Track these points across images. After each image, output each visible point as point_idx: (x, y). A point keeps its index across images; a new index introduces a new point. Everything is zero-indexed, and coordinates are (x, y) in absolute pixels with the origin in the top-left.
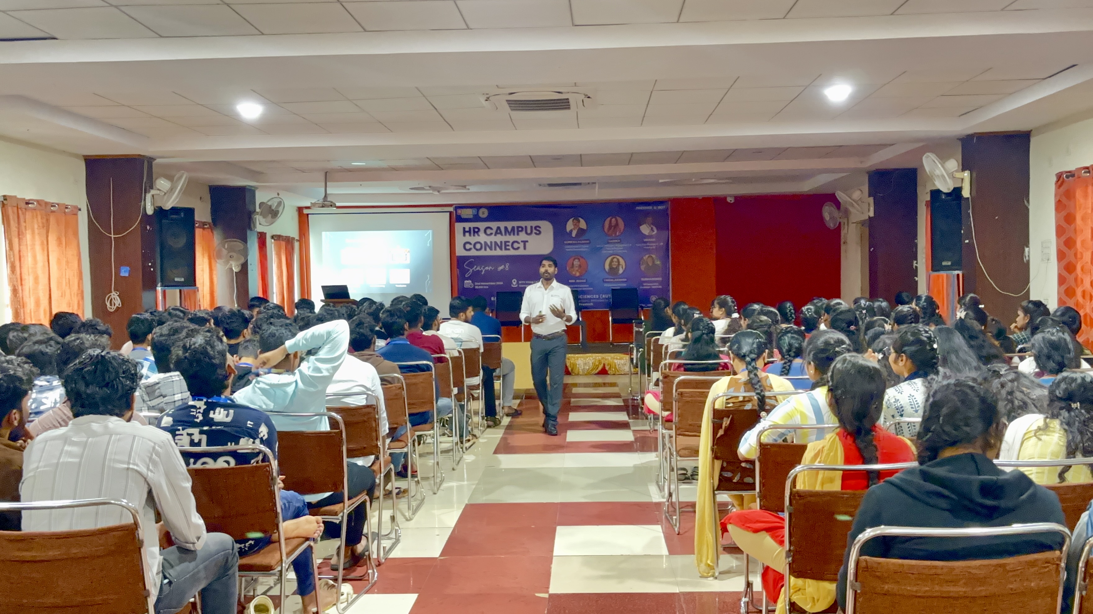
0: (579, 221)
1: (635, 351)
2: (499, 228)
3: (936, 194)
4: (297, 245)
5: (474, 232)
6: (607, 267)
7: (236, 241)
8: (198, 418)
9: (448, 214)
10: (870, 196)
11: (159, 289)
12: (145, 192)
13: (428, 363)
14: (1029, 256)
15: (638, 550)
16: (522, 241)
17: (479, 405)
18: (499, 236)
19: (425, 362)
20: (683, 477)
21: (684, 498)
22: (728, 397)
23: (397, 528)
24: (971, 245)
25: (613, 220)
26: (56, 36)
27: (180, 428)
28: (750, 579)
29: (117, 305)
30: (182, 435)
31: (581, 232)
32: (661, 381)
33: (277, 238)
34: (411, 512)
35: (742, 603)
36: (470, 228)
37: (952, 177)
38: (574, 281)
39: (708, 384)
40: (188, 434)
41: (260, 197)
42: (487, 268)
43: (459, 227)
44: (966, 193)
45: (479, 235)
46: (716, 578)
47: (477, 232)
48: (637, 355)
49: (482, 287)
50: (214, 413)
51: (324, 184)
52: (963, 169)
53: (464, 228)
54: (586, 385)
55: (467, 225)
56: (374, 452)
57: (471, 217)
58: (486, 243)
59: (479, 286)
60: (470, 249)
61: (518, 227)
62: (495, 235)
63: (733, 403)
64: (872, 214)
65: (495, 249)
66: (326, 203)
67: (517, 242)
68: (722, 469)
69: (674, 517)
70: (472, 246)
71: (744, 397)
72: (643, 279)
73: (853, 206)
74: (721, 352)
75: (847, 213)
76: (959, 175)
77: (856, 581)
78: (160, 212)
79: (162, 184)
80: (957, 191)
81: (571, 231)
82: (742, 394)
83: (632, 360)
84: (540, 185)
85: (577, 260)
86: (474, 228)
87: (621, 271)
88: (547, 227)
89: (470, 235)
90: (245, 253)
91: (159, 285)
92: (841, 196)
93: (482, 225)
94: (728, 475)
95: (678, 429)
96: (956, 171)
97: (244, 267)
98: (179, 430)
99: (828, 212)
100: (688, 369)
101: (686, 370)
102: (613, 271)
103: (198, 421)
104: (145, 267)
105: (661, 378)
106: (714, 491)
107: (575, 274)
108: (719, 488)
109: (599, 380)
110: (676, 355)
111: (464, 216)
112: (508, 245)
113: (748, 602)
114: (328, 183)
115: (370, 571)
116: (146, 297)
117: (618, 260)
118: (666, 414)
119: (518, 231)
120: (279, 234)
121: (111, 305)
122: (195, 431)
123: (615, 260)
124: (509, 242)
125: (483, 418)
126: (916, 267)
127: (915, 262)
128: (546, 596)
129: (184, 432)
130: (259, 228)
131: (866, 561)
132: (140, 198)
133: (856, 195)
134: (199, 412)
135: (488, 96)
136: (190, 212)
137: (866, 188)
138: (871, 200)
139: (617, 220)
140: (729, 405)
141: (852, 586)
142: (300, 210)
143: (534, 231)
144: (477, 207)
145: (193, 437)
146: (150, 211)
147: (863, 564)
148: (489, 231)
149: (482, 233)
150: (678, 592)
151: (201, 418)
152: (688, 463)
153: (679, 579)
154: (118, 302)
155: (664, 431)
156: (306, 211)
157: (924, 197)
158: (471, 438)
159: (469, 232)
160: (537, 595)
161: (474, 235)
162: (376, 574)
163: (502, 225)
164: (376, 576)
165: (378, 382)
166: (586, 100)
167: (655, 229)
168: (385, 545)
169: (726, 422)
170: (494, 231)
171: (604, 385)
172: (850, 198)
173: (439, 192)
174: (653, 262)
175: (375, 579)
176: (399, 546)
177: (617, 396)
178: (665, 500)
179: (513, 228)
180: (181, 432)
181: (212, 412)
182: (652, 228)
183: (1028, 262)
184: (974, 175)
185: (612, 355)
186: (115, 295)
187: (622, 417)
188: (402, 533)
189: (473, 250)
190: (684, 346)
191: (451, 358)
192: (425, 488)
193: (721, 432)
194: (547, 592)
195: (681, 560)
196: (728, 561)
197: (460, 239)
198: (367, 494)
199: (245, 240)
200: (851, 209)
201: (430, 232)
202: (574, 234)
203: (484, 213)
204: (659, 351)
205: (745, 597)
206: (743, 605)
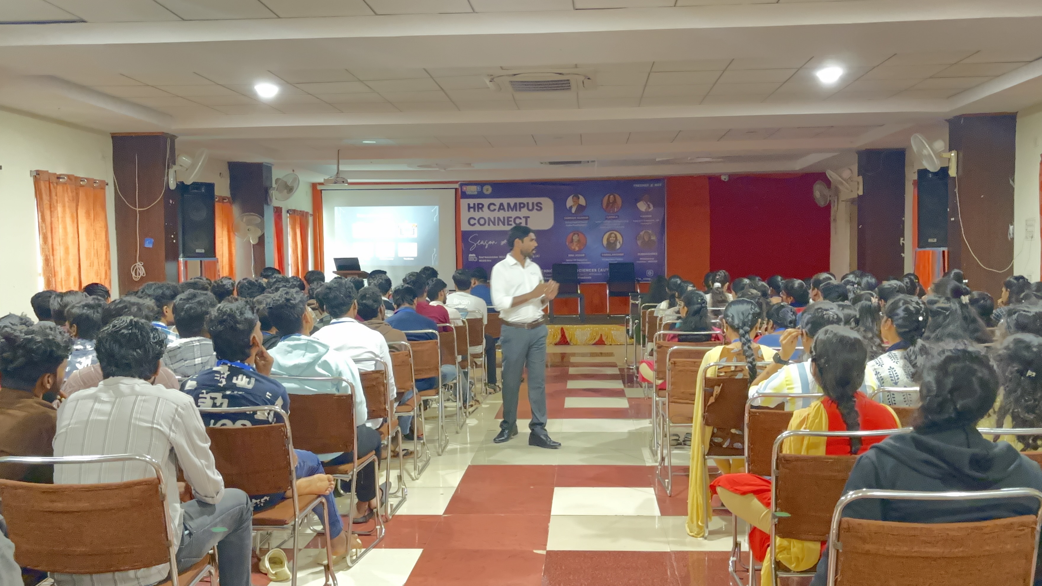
0: (579, 198)
1: (631, 323)
2: (501, 204)
3: (923, 173)
4: (311, 219)
5: (478, 208)
6: (605, 242)
7: (253, 215)
8: (221, 382)
9: (454, 190)
10: (858, 176)
11: (181, 260)
12: (168, 168)
13: (434, 331)
14: (1013, 234)
15: (630, 512)
16: (523, 217)
17: (482, 373)
18: (502, 211)
19: (431, 331)
20: (675, 443)
21: (676, 462)
22: (720, 367)
23: (404, 487)
24: (957, 222)
25: (612, 196)
26: (86, 19)
27: (204, 391)
28: (739, 539)
29: (141, 274)
30: (205, 398)
31: (580, 208)
32: (656, 351)
33: (292, 212)
34: (417, 472)
35: (730, 562)
36: (474, 204)
37: (939, 155)
38: (573, 255)
39: (701, 354)
40: (211, 398)
41: (277, 174)
42: (490, 242)
43: (464, 203)
44: (952, 172)
45: (483, 211)
46: (706, 538)
47: (481, 208)
48: (633, 326)
49: (485, 261)
50: (237, 379)
51: (336, 161)
52: (950, 150)
53: (469, 204)
54: (583, 355)
55: (472, 201)
56: (382, 415)
57: (476, 193)
58: (489, 219)
59: (482, 259)
60: (474, 224)
61: (520, 204)
62: (499, 211)
63: (725, 372)
64: (861, 193)
65: (498, 225)
66: (339, 179)
67: (520, 219)
68: (713, 435)
69: (667, 480)
70: (476, 222)
71: (736, 367)
72: (639, 254)
73: (842, 183)
74: (714, 324)
75: (837, 192)
76: (946, 155)
77: (838, 541)
78: (182, 187)
79: (184, 160)
80: (944, 171)
81: (571, 207)
82: (733, 364)
83: (628, 331)
84: (542, 163)
85: (576, 236)
86: (478, 204)
87: (618, 246)
88: (548, 204)
89: (474, 211)
90: (262, 226)
91: (181, 255)
92: (831, 175)
93: (486, 202)
94: (718, 440)
95: (672, 396)
96: (944, 151)
97: (261, 240)
98: (203, 393)
99: (819, 191)
100: (682, 339)
101: (679, 341)
102: (611, 245)
103: (222, 385)
104: (167, 238)
105: (655, 348)
106: (704, 455)
107: (575, 249)
108: (709, 454)
109: (597, 349)
110: (671, 326)
111: (468, 193)
112: (511, 221)
113: (735, 561)
114: (340, 161)
115: (378, 527)
116: (170, 267)
117: (616, 235)
118: (660, 382)
119: (520, 208)
120: (294, 208)
121: (136, 274)
122: (219, 395)
123: (613, 235)
124: (511, 217)
125: (485, 384)
126: (903, 244)
127: (902, 239)
128: (544, 552)
129: (208, 396)
130: (276, 203)
131: (848, 522)
132: (163, 174)
133: (846, 174)
134: (223, 378)
135: (492, 77)
136: (210, 187)
137: (855, 168)
138: (860, 179)
139: (614, 196)
140: (721, 374)
141: (834, 545)
142: (314, 186)
143: (536, 207)
144: (481, 184)
145: (216, 401)
146: (172, 186)
147: (844, 525)
148: (492, 207)
149: (485, 208)
150: (669, 550)
151: (224, 382)
152: (681, 430)
153: (671, 539)
154: (142, 272)
155: (657, 399)
156: (319, 187)
157: (911, 176)
158: (473, 403)
159: (474, 208)
160: (535, 551)
161: (478, 211)
162: (384, 530)
163: (505, 201)
164: (383, 531)
165: (387, 349)
166: (586, 81)
167: (651, 206)
168: (392, 503)
169: (717, 390)
170: (497, 207)
171: (601, 354)
172: (840, 177)
173: (445, 169)
174: (650, 238)
175: (383, 534)
176: (405, 505)
177: (614, 365)
178: (657, 464)
179: (516, 204)
180: (204, 395)
181: (235, 378)
182: (649, 205)
183: (1013, 239)
184: (961, 155)
185: (609, 326)
186: (139, 265)
187: (617, 385)
188: (409, 491)
189: (477, 225)
190: (679, 318)
191: (455, 327)
192: (430, 450)
193: (712, 400)
194: (545, 549)
195: (671, 520)
196: (717, 522)
197: (465, 215)
198: (376, 454)
199: (262, 214)
200: (840, 187)
201: (437, 207)
202: (573, 210)
203: (488, 190)
204: (654, 322)
205: (733, 556)
206: (731, 564)
